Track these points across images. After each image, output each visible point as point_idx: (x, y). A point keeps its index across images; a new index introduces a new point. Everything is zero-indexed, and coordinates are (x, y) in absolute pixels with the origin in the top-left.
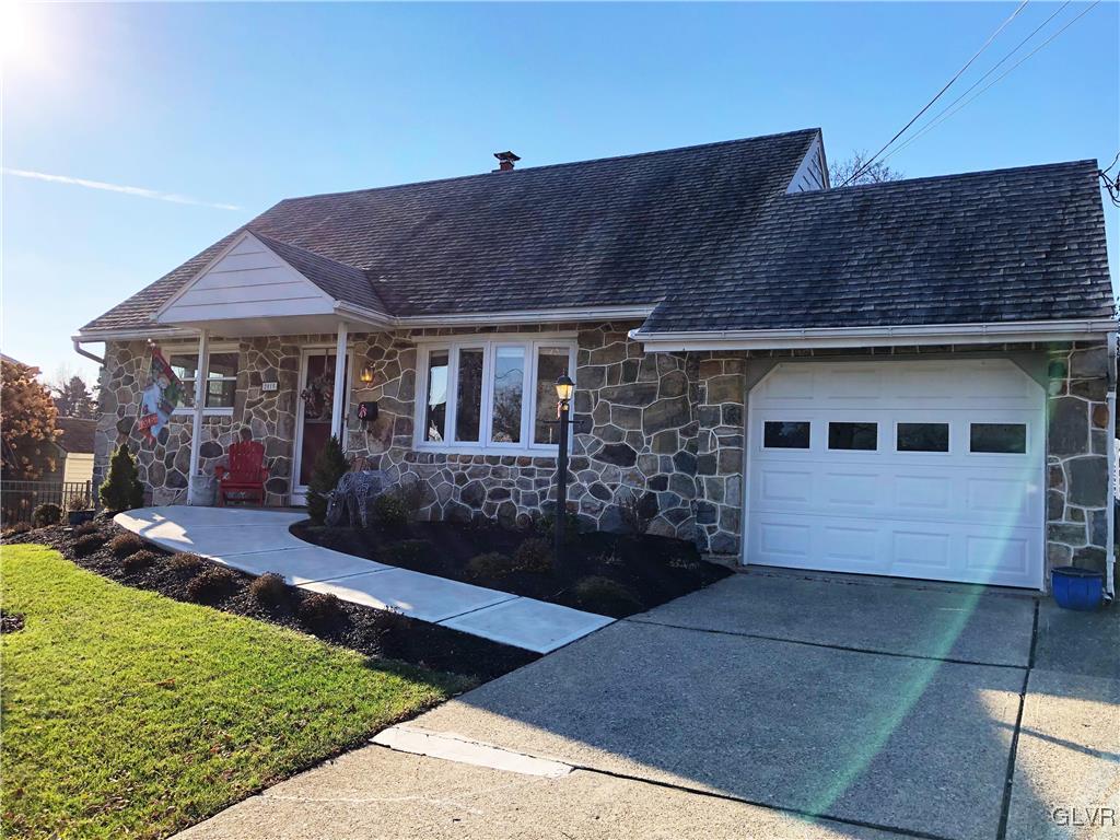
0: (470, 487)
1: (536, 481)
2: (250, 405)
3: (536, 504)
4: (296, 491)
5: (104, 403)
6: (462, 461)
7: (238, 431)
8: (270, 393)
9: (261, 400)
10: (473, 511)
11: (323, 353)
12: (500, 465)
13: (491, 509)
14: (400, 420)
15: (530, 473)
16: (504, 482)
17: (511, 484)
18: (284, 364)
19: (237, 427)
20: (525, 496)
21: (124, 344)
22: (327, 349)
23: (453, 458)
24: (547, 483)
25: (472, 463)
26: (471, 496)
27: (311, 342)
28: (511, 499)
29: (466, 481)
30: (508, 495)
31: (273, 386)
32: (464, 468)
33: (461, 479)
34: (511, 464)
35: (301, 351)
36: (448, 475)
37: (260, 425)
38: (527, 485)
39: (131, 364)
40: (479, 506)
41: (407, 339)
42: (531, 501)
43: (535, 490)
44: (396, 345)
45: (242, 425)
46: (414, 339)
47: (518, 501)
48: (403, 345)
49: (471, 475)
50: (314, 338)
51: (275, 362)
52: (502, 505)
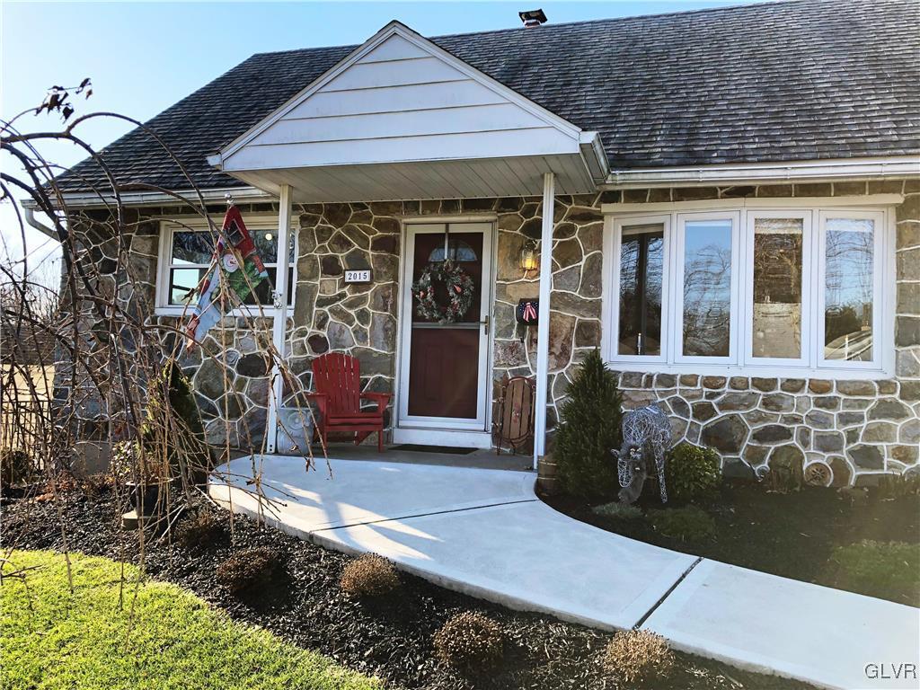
0: (719, 425)
1: (840, 415)
2: (322, 303)
3: (839, 449)
4: (401, 423)
5: (69, 299)
6: (706, 385)
7: (305, 339)
8: (357, 286)
9: (342, 296)
10: (723, 458)
11: (441, 229)
12: (779, 391)
13: (756, 456)
14: (582, 325)
15: (831, 404)
16: (783, 417)
17: (796, 420)
18: (378, 244)
19: (303, 333)
20: (820, 438)
21: (99, 213)
22: (447, 224)
23: (689, 380)
24: (860, 418)
25: (727, 389)
26: (721, 437)
27: (424, 214)
28: (794, 441)
29: (713, 413)
30: (787, 434)
31: (362, 276)
32: (711, 396)
33: (703, 412)
34: (796, 390)
35: (403, 227)
36: (679, 406)
37: (341, 331)
38: (825, 422)
39: (113, 244)
40: (735, 450)
41: (593, 208)
42: (828, 444)
43: (837, 429)
44: (572, 217)
45: (311, 330)
46: (606, 208)
47: (805, 444)
48: (588, 217)
49: (723, 406)
50: (431, 207)
51: (363, 241)
52: (777, 450)
